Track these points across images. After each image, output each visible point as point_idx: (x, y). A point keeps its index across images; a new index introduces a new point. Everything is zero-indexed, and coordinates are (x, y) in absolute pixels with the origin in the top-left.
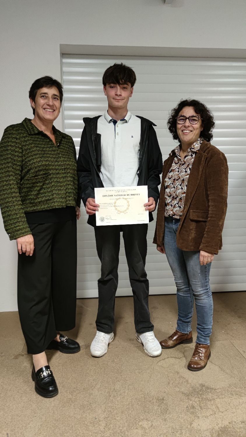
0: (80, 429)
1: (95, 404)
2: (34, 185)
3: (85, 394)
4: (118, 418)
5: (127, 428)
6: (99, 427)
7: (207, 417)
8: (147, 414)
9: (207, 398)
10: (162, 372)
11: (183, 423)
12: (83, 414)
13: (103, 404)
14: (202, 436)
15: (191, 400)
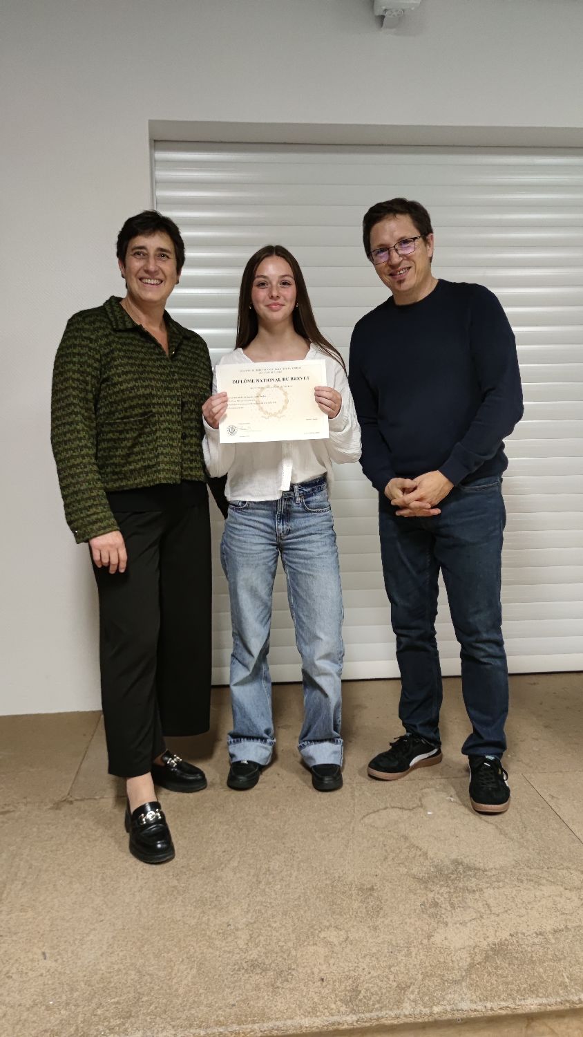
0: (195, 944)
1: (227, 898)
3: (207, 878)
4: (274, 925)
5: (293, 944)
6: (236, 942)
7: (464, 924)
8: (337, 917)
9: (467, 887)
10: (372, 836)
11: (413, 934)
12: (202, 915)
13: (244, 899)
14: (451, 960)
15: (432, 891)
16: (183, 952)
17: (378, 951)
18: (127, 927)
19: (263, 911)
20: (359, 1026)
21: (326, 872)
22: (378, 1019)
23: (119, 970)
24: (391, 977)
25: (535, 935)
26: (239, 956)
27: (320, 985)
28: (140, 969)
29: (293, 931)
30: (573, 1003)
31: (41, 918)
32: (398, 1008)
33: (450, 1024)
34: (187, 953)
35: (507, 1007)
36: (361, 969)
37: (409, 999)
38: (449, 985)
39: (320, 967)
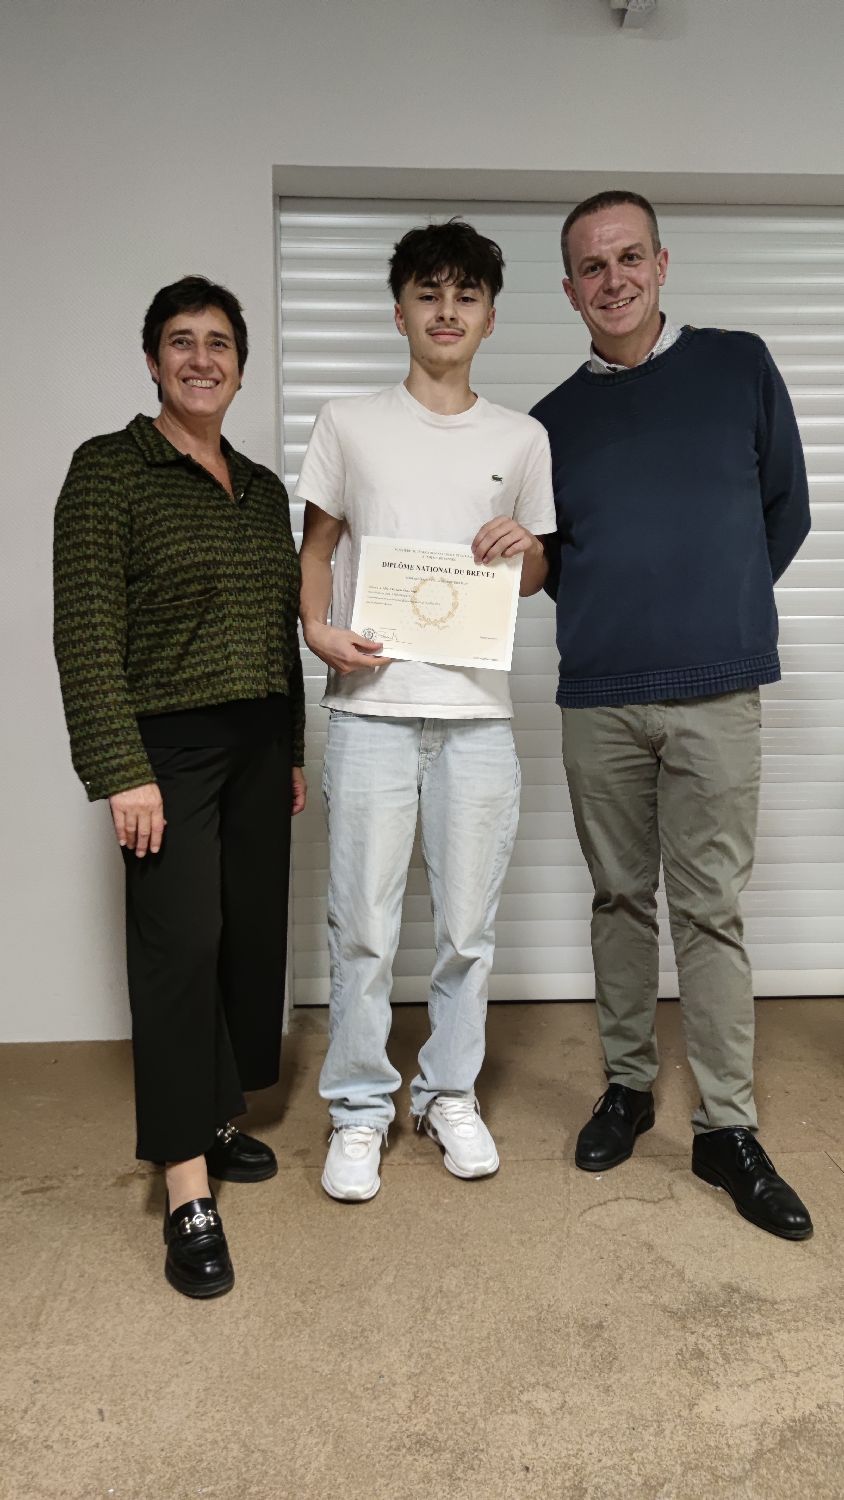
0: (329, 1405)
1: (379, 1332)
2: (169, 628)
3: (347, 1301)
4: (452, 1379)
5: (481, 1409)
6: (393, 1404)
7: (745, 1386)
8: (548, 1368)
9: (747, 1329)
10: (597, 1243)
11: (666, 1401)
12: (339, 1360)
13: (404, 1335)
14: (727, 1444)
15: (693, 1333)
16: (311, 1417)
17: (613, 1425)
18: (226, 1375)
19: (433, 1356)
21: (528, 1298)
23: (215, 1442)
24: (634, 1468)
26: (397, 1426)
27: (523, 1477)
28: (247, 1441)
29: (480, 1389)
31: (96, 1355)
34: (319, 1418)
36: (585, 1454)
38: (724, 1483)
39: (523, 1449)
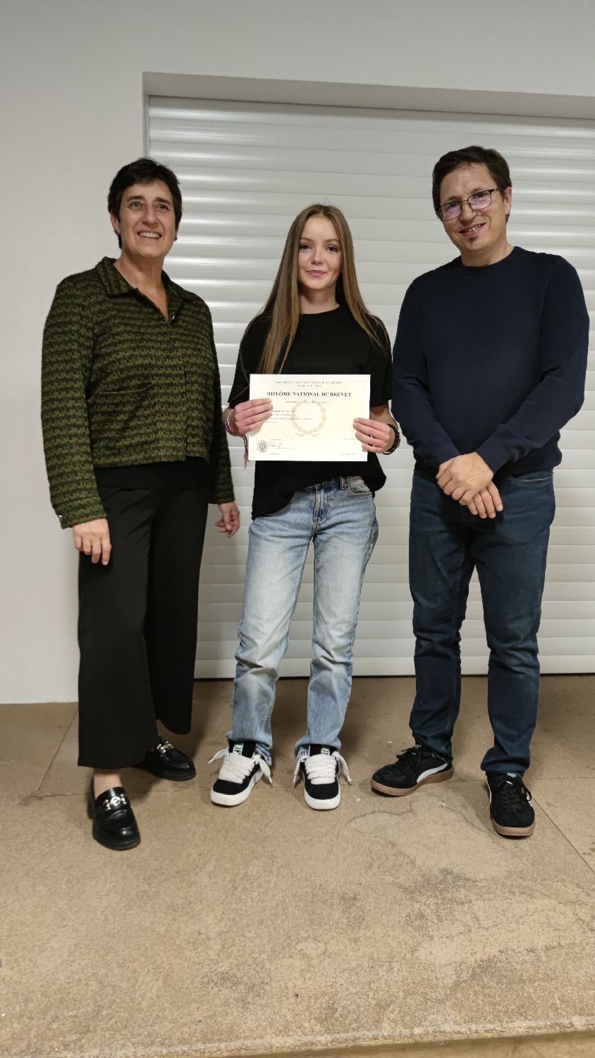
0: (162, 954)
1: (200, 904)
2: (117, 409)
3: (180, 883)
4: (249, 935)
5: (268, 955)
6: (207, 953)
7: (450, 938)
8: (317, 927)
9: (455, 899)
10: (357, 842)
11: (396, 948)
12: (171, 923)
13: (218, 905)
14: (436, 977)
15: (418, 902)
16: (149, 962)
17: (358, 965)
18: (91, 934)
19: (238, 920)
20: (333, 1047)
21: (306, 879)
22: (355, 1039)
23: (80, 980)
24: (371, 994)
25: (525, 952)
26: (208, 968)
27: (294, 1001)
28: (102, 980)
29: (268, 941)
30: (564, 1027)
32: (377, 1029)
33: (432, 1046)
34: (154, 963)
35: (492, 1030)
36: (338, 985)
37: (389, 1019)
38: (432, 1004)
39: (295, 981)
